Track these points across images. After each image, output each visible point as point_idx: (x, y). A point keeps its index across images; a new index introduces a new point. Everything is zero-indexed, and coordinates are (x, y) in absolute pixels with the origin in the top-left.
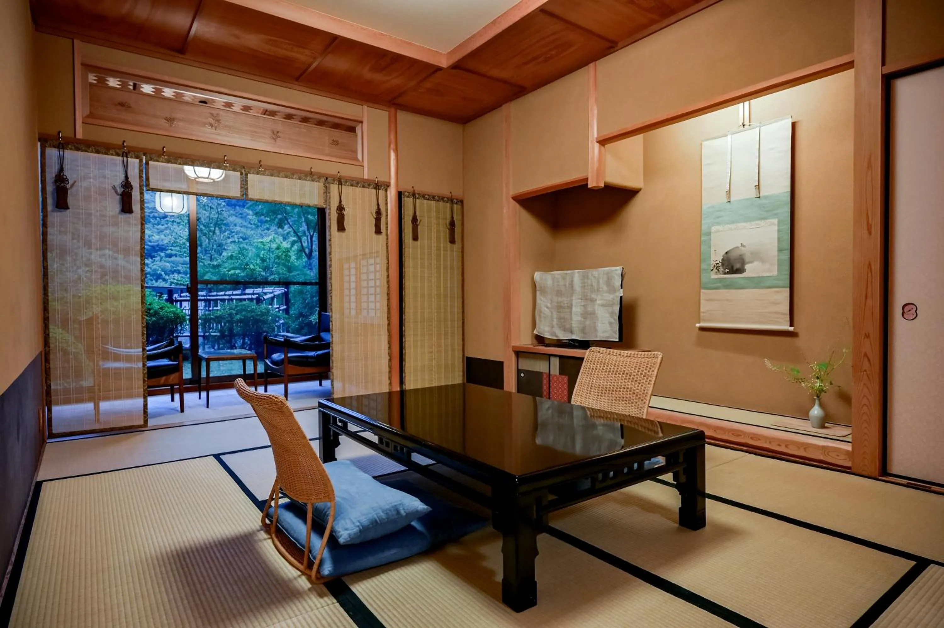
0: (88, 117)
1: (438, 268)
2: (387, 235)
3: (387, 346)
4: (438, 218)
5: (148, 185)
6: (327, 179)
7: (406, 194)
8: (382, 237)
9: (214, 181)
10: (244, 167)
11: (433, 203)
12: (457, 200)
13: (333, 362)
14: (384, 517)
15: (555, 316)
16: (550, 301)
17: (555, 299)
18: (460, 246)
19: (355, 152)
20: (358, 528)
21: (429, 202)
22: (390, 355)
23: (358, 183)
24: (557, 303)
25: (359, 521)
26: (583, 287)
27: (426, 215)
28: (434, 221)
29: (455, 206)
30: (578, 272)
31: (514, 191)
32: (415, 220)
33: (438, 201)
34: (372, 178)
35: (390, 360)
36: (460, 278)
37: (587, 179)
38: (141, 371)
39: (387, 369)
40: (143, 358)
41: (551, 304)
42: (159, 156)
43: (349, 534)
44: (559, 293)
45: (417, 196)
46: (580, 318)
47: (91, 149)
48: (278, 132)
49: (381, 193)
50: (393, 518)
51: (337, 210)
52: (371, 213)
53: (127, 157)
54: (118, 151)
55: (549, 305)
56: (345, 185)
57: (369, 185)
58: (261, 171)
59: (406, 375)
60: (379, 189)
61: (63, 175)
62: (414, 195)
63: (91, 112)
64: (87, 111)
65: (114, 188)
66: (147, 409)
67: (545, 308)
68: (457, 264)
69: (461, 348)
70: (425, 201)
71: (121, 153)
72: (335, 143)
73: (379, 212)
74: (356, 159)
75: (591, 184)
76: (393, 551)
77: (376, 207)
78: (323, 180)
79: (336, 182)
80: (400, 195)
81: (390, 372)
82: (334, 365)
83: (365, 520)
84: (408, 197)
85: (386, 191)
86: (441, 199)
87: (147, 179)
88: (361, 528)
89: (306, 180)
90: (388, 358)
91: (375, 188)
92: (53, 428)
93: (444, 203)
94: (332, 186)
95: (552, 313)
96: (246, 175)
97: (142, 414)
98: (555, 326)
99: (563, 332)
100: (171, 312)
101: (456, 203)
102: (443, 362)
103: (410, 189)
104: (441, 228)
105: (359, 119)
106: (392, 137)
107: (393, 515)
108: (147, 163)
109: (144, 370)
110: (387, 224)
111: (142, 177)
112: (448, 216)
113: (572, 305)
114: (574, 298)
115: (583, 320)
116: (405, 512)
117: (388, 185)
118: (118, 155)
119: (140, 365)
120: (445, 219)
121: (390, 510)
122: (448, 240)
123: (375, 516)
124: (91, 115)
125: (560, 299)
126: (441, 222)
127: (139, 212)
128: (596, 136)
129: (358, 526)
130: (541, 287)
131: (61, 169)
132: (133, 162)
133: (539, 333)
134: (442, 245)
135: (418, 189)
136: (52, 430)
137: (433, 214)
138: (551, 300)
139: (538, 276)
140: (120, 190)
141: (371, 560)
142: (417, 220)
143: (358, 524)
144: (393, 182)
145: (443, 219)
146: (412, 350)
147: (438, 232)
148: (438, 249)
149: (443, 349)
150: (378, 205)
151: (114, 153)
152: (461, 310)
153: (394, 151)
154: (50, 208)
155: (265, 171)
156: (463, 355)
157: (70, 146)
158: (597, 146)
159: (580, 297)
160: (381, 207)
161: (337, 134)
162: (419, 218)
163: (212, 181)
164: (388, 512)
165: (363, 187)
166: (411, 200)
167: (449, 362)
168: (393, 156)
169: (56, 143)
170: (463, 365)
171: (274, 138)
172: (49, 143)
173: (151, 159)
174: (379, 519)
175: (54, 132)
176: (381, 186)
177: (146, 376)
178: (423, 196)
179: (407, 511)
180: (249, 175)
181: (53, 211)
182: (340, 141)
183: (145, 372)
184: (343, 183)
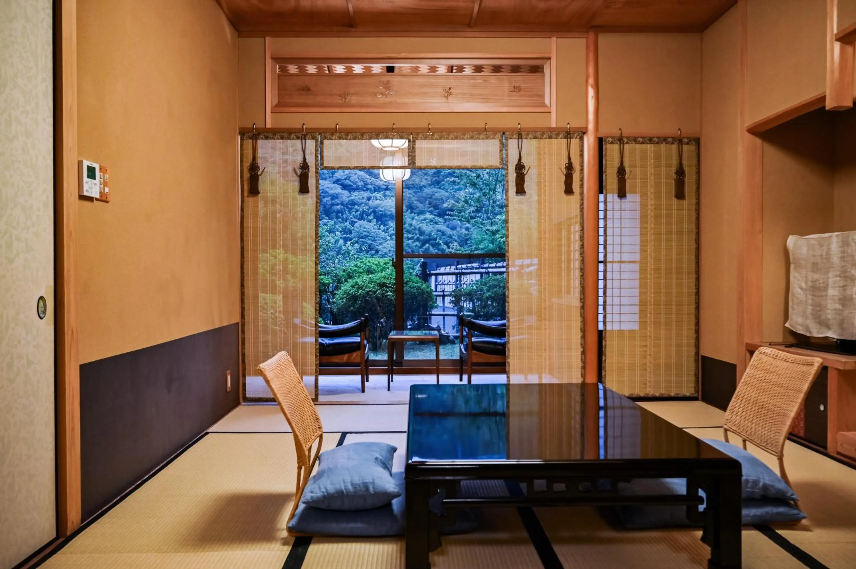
0: (277, 106)
1: (658, 234)
2: (582, 194)
3: (579, 334)
4: (657, 166)
5: (322, 164)
6: (504, 133)
7: (610, 139)
8: (575, 198)
9: (400, 149)
10: (412, 134)
11: (649, 147)
12: (688, 138)
13: (509, 351)
14: (352, 490)
15: (810, 302)
16: (805, 279)
17: (812, 276)
18: (694, 201)
19: (543, 96)
20: (322, 494)
21: (644, 146)
22: (584, 346)
23: (543, 135)
24: (812, 282)
25: (326, 489)
26: (842, 258)
27: (638, 163)
28: (650, 170)
29: (685, 147)
30: (837, 236)
31: (751, 121)
32: (621, 171)
33: (658, 143)
34: (563, 124)
35: (583, 353)
36: (694, 246)
37: (823, 99)
38: (314, 346)
39: (580, 364)
40: (316, 333)
41: (806, 283)
42: (332, 134)
43: (312, 496)
44: (815, 267)
45: (626, 140)
46: (838, 306)
47: (277, 136)
48: (450, 89)
49: (575, 142)
50: (361, 493)
51: (516, 169)
52: (561, 169)
53: (305, 139)
54: (297, 134)
55: (803, 285)
56: (526, 138)
57: (558, 135)
58: (429, 135)
59: (607, 373)
60: (570, 138)
61: (256, 163)
62: (621, 140)
63: (279, 101)
64: (276, 101)
65: (295, 170)
66: (318, 384)
67: (799, 291)
68: (688, 226)
69: (693, 342)
70: (638, 146)
71: (300, 136)
72: (517, 89)
73: (570, 167)
74: (543, 105)
75: (829, 105)
76: (359, 525)
77: (566, 161)
78: (499, 135)
79: (514, 136)
80: (600, 142)
81: (584, 368)
82: (511, 354)
83: (331, 489)
84: (612, 143)
85: (582, 139)
86: (664, 140)
87: (322, 158)
88: (326, 494)
89: (479, 139)
90: (580, 350)
91: (566, 137)
92: (247, 393)
93: (668, 145)
94: (510, 141)
95: (806, 295)
96: (414, 141)
97: (314, 388)
98: (810, 316)
99: (818, 326)
100: (415, 287)
101: (688, 143)
102: (662, 361)
103: (616, 133)
104: (663, 180)
105: (547, 55)
106: (591, 70)
107: (361, 490)
108: (322, 143)
109: (316, 345)
110: (582, 180)
111: (318, 157)
112: (675, 162)
113: (827, 285)
114: (831, 275)
115: (840, 307)
116: (374, 491)
117: (583, 132)
118: (298, 138)
119: (313, 340)
120: (668, 166)
121: (359, 486)
122: (673, 194)
123: (343, 488)
124: (279, 105)
125: (816, 276)
126: (663, 170)
127: (315, 191)
128: (835, 31)
129: (323, 492)
130: (795, 259)
131: (254, 158)
132: (311, 144)
133: (792, 326)
134: (664, 202)
135: (627, 131)
136: (245, 394)
137: (651, 161)
138: (806, 277)
139: (791, 240)
140: (299, 172)
141: (335, 527)
142: (625, 171)
143: (324, 490)
144: (591, 126)
145: (666, 167)
146: (615, 342)
147: (657, 185)
148: (657, 208)
149: (663, 342)
150: (569, 159)
151: (295, 137)
152: (694, 291)
153: (592, 87)
154: (246, 194)
155: (433, 135)
156: (697, 353)
157: (261, 136)
158: (837, 46)
159: (838, 273)
160: (573, 160)
161: (518, 79)
162: (627, 170)
163: (398, 149)
164: (358, 486)
165: (550, 137)
166: (616, 147)
167: (673, 361)
168: (591, 92)
169: (251, 134)
170: (697, 368)
171: (445, 97)
172: (246, 135)
173: (325, 138)
174: (346, 492)
175: (249, 126)
176: (574, 134)
177: (318, 351)
178: (635, 140)
179: (376, 491)
180: (417, 141)
181: (248, 196)
182: (523, 85)
183: (317, 347)
184: (524, 137)
